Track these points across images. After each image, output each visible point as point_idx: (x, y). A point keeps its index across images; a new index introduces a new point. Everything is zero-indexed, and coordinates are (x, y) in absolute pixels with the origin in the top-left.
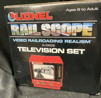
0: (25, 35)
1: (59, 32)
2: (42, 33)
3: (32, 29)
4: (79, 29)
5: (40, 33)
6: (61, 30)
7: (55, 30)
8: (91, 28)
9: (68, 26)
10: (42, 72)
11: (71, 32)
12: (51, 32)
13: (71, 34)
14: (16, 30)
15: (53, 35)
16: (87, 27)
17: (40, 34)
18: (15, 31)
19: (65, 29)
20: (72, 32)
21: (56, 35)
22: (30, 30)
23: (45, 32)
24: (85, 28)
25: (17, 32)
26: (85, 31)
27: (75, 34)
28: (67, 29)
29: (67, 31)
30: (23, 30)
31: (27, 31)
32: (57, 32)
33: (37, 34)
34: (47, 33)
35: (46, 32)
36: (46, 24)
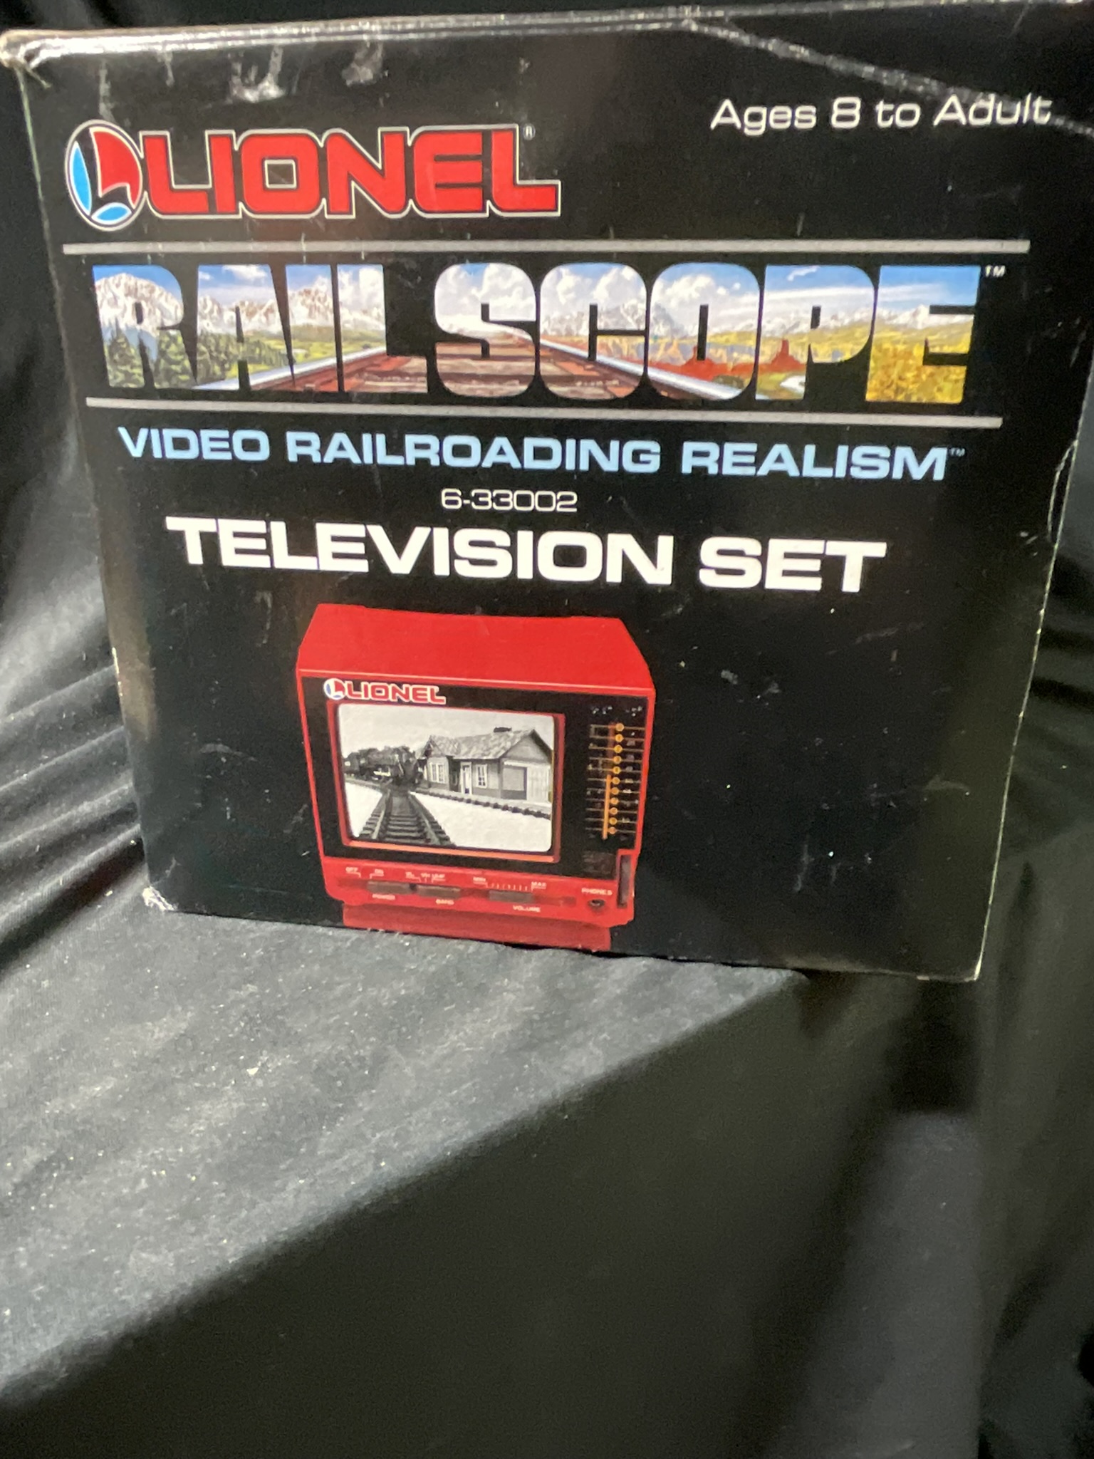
0: (256, 381)
1: (629, 359)
2: (443, 365)
3: (331, 317)
4: (837, 330)
5: (418, 363)
6: (645, 333)
7: (585, 332)
8: (959, 318)
9: (722, 291)
10: (430, 785)
11: (748, 359)
12: (537, 359)
13: (747, 382)
14: (156, 335)
15: (555, 389)
16: (925, 310)
17: (418, 375)
18: (134, 343)
19: (694, 330)
20: (762, 359)
21: (591, 392)
22: (309, 334)
23: (477, 350)
24: (904, 318)
25: (162, 353)
26: (901, 347)
27: (795, 384)
28: (711, 331)
29: (710, 352)
30: (233, 331)
31: (273, 343)
32: (600, 358)
33: (383, 375)
34: (498, 367)
35: (485, 355)
36: (493, 268)
